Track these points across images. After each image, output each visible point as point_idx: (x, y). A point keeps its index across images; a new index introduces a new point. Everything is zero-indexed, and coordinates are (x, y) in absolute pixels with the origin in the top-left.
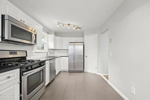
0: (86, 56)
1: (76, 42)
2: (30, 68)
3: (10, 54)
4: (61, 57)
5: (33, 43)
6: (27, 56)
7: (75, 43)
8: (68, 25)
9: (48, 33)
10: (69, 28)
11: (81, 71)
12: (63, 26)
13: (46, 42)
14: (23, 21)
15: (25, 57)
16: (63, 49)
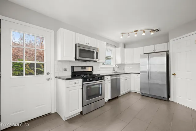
0: (174, 75)
1: (155, 51)
2: (88, 80)
3: (82, 69)
4: (131, 73)
5: (95, 59)
6: (93, 71)
7: (149, 54)
8: (135, 32)
9: (115, 47)
10: (136, 36)
11: (163, 99)
12: (129, 35)
13: (113, 57)
14: (88, 43)
15: (92, 71)
16: (134, 63)
